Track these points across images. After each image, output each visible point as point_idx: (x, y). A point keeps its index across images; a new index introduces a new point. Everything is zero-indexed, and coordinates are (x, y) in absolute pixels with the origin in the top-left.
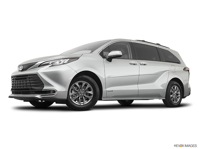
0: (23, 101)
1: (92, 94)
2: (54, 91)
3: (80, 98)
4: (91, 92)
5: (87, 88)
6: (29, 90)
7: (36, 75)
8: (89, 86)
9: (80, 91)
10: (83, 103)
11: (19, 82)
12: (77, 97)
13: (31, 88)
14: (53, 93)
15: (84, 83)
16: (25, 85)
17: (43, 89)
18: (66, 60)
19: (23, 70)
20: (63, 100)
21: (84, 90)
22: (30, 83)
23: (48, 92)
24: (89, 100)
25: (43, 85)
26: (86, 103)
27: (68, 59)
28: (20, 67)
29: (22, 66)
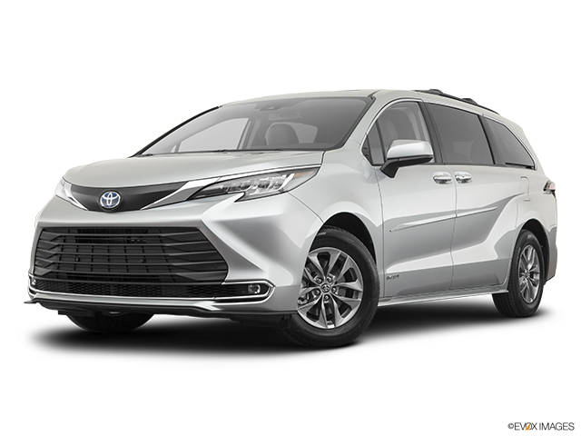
0: (56, 312)
1: (358, 292)
2: (265, 288)
3: (325, 305)
4: (356, 285)
5: (343, 271)
6: (159, 281)
7: (195, 229)
8: (349, 263)
9: (322, 280)
10: (334, 323)
11: (100, 250)
12: (316, 302)
13: (172, 276)
14: (259, 291)
15: (336, 255)
16: (140, 263)
17: (223, 281)
18: (285, 176)
19: (122, 208)
20: (284, 315)
21: (336, 279)
22: (167, 259)
23: (240, 289)
24: (351, 309)
25: (225, 267)
26: (342, 321)
27: (292, 176)
28: (103, 196)
29: (114, 195)
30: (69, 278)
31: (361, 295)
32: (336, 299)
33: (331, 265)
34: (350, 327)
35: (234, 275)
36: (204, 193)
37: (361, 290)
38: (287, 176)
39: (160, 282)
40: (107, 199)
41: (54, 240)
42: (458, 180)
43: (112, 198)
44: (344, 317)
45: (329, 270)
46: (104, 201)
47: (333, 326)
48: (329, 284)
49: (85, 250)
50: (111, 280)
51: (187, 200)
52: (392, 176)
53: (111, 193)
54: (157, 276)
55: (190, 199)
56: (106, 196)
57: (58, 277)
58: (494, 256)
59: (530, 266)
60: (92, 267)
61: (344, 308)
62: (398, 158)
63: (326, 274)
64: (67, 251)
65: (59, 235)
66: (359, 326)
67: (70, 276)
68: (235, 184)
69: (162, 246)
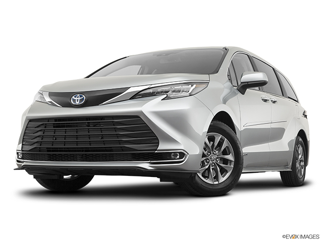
1: (231, 161)
2: (182, 155)
3: (212, 169)
4: (230, 157)
5: (223, 148)
7: (137, 117)
8: (226, 143)
9: (210, 153)
10: (218, 181)
11: (71, 132)
12: (207, 167)
13: (121, 147)
14: (178, 157)
15: (218, 138)
16: (99, 139)
17: (156, 150)
18: (190, 86)
19: (86, 104)
20: (191, 173)
21: (218, 152)
22: (118, 136)
23: (166, 155)
24: (227, 172)
25: (156, 141)
26: (222, 179)
27: (195, 86)
28: (73, 97)
29: (81, 97)
30: (48, 151)
31: (233, 163)
32: (219, 166)
33: (216, 144)
34: (228, 183)
35: (163, 146)
36: (140, 95)
37: (234, 160)
38: (192, 86)
39: (113, 151)
40: (76, 99)
41: (38, 127)
42: (272, 101)
43: (79, 98)
44: (223, 177)
45: (214, 148)
46: (74, 100)
47: (217, 183)
48: (214, 156)
49: (60, 132)
50: (78, 151)
51: (130, 99)
52: (243, 93)
53: (78, 95)
54: (111, 147)
55: (132, 98)
56: (75, 97)
57: (40, 151)
58: (287, 149)
59: (300, 157)
60: (65, 143)
61: (223, 171)
62: (248, 82)
63: (212, 150)
64: (46, 134)
65: (42, 123)
66: (233, 183)
67: (49, 150)
68: (159, 90)
69: (115, 128)
